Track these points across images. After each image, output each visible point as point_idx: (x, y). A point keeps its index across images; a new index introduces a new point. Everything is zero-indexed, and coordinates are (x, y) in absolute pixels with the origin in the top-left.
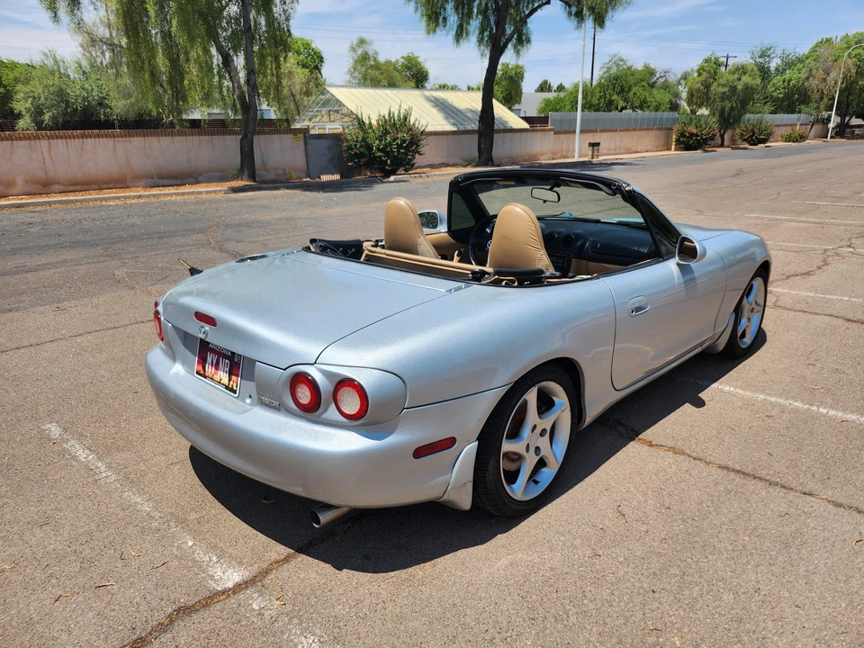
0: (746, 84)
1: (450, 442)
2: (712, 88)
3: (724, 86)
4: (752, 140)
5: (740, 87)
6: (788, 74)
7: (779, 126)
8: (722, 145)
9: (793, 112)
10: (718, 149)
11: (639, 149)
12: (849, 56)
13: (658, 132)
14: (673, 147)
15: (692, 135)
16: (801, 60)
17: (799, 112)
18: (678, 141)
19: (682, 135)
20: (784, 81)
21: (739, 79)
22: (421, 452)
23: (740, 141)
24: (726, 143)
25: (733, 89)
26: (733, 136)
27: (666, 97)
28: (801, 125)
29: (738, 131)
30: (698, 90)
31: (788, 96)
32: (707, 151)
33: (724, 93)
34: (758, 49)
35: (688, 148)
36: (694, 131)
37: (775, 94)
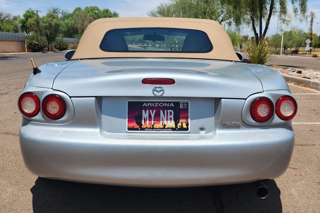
0: (56, 23)
2: (40, 24)
3: (45, 23)
4: (61, 48)
5: (53, 24)
6: (66, 21)
7: (70, 43)
8: (48, 50)
9: (72, 37)
10: (48, 52)
11: (10, 50)
12: (89, 15)
13: (18, 43)
14: (26, 50)
15: (35, 45)
16: (71, 15)
17: (74, 38)
18: (29, 48)
19: (31, 44)
20: (66, 24)
21: (52, 21)
23: (55, 49)
24: (50, 50)
25: (50, 25)
26: (51, 47)
27: (12, 27)
28: (76, 43)
29: (53, 44)
30: (34, 24)
31: (69, 30)
32: (44, 53)
33: (46, 26)
34: (52, 9)
35: (34, 51)
36: (37, 43)
37: (63, 29)
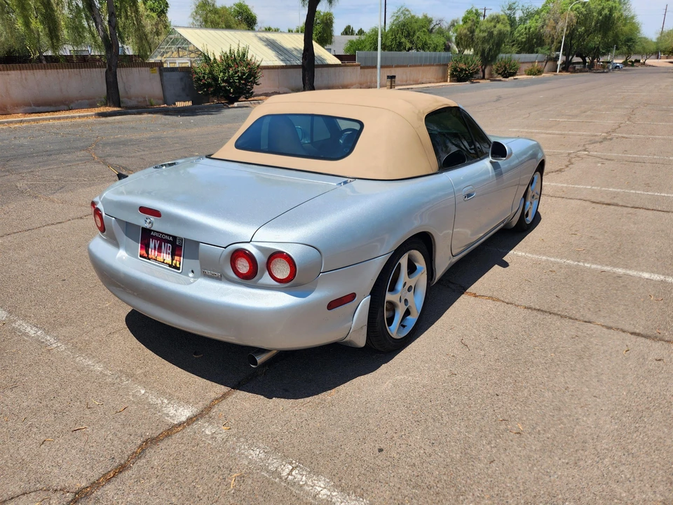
0: (500, 30)
1: (352, 297)
2: (476, 33)
3: (484, 31)
4: (505, 74)
5: (495, 33)
6: (528, 23)
7: (523, 63)
8: (483, 78)
9: (532, 52)
10: (481, 81)
11: (424, 81)
12: (571, 9)
13: (437, 68)
14: (449, 79)
15: (462, 70)
16: (538, 13)
17: (537, 52)
18: (452, 75)
19: (455, 70)
20: (526, 29)
21: (495, 27)
22: (333, 305)
23: (496, 75)
24: (486, 76)
25: (491, 34)
26: (491, 71)
27: (442, 40)
28: (538, 62)
29: (494, 67)
30: (466, 35)
31: (529, 40)
32: (473, 83)
33: (485, 37)
34: (507, 3)
35: (460, 80)
36: (464, 67)
37: (520, 38)
